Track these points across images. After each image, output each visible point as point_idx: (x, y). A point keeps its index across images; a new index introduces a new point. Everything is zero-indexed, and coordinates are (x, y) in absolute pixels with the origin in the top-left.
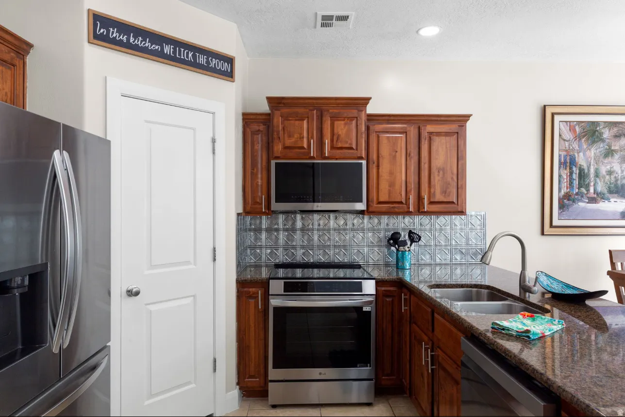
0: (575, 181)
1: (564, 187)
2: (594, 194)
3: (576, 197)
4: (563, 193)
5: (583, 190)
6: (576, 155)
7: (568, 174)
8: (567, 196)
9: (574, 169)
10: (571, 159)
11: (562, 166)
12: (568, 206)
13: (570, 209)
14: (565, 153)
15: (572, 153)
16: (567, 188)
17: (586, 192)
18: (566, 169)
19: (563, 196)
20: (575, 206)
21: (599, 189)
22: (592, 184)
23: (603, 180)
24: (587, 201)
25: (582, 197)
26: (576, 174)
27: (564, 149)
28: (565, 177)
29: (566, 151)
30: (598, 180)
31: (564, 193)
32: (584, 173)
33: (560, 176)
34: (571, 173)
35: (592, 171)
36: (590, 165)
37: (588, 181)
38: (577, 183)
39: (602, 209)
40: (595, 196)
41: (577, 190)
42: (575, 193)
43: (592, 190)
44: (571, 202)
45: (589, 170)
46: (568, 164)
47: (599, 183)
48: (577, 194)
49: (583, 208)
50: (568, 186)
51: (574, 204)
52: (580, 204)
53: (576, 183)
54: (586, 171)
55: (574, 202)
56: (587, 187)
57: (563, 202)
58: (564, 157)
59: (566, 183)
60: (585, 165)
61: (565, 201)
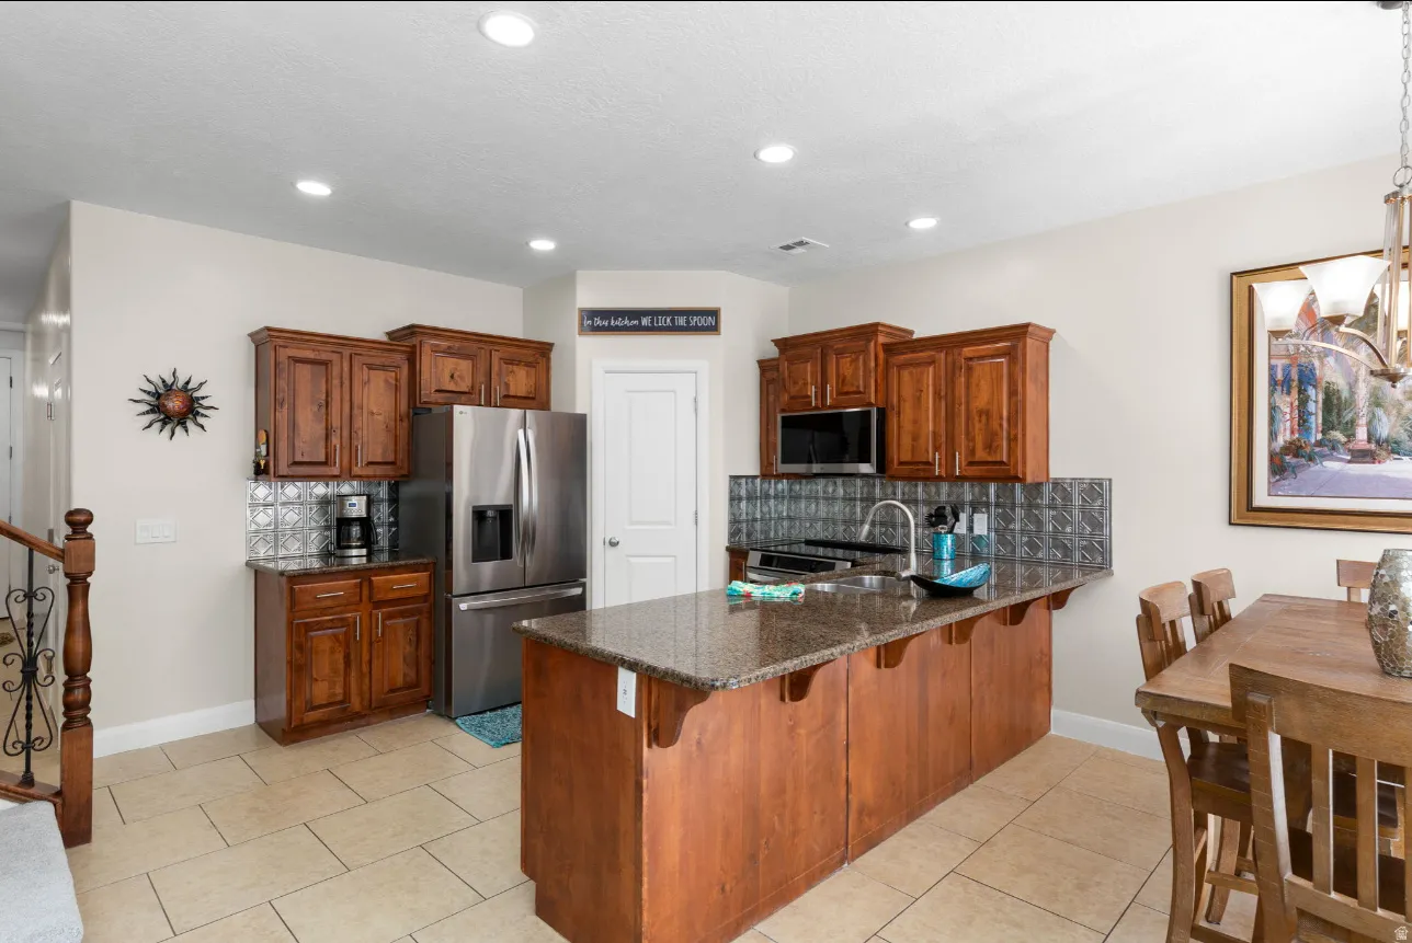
0: (1313, 417)
1: (1285, 430)
2: (1369, 441)
3: (1317, 449)
4: (1280, 441)
5: (1338, 435)
6: (1317, 363)
7: (1296, 403)
8: (1294, 449)
9: (1311, 392)
10: (1301, 373)
11: (1279, 388)
12: (1295, 470)
13: (1299, 476)
14: (1286, 361)
15: (1303, 360)
16: (1292, 432)
17: (1343, 439)
18: (1289, 393)
19: (1282, 448)
20: (1315, 468)
21: (1384, 430)
22: (1363, 421)
23: (1394, 412)
24: (1349, 458)
25: (1333, 448)
26: (1316, 402)
27: (1284, 353)
28: (1288, 410)
29: (1288, 356)
30: (1380, 412)
31: (1285, 442)
32: (1339, 398)
33: (1273, 409)
34: (1303, 401)
35: (1363, 392)
36: (1356, 381)
37: (1350, 415)
38: (1320, 421)
39: (1391, 475)
40: (1373, 446)
41: (1320, 436)
42: (1313, 441)
43: (1362, 434)
44: (1303, 461)
45: (1352, 393)
46: (1295, 384)
47: (1384, 419)
48: (1319, 444)
49: (1337, 473)
50: (1296, 427)
51: (1312, 464)
52: (1326, 463)
53: (1316, 421)
54: (1345, 394)
55: (1311, 459)
56: (1349, 429)
57: (1282, 461)
58: (1284, 370)
59: (1288, 424)
60: (1340, 382)
61: (1287, 457)
